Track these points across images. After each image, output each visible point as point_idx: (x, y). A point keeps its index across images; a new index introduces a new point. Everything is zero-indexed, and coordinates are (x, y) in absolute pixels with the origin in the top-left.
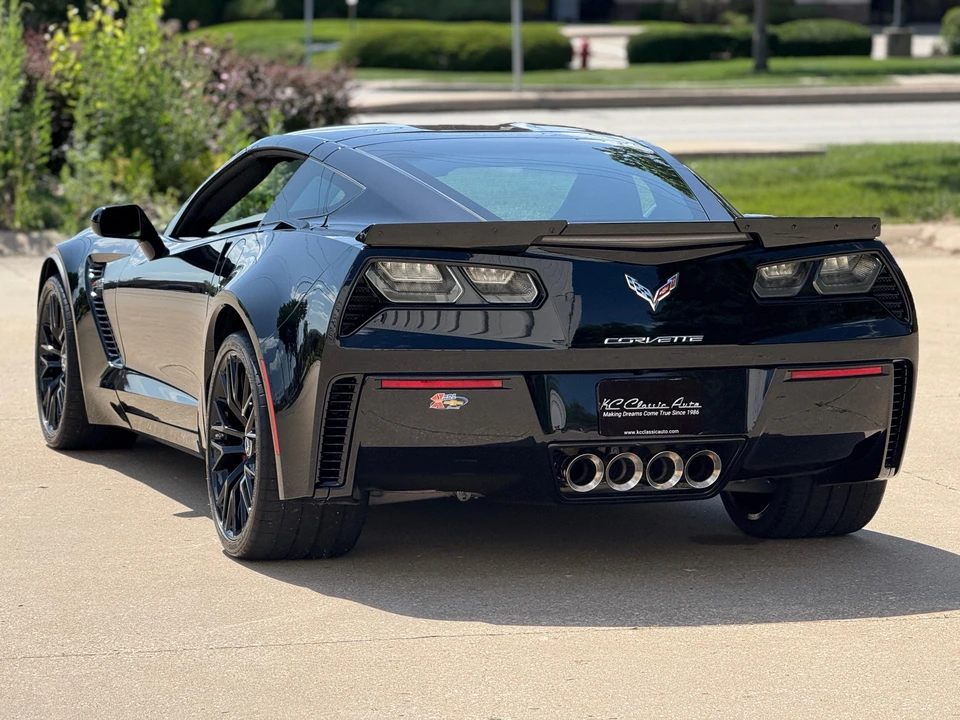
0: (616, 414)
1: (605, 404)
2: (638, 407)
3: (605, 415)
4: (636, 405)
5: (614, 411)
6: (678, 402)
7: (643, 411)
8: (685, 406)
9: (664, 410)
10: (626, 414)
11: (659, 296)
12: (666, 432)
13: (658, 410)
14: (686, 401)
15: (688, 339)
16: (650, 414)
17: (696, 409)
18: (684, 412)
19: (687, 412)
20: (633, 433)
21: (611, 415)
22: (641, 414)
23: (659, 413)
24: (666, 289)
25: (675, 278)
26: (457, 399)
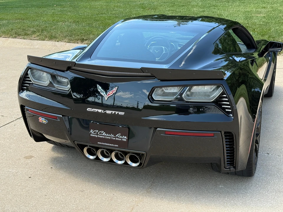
0: (95, 136)
1: (91, 131)
2: (103, 135)
3: (91, 135)
4: (102, 134)
5: (94, 134)
6: (119, 135)
7: (105, 136)
8: (121, 137)
9: (113, 137)
10: (99, 136)
11: (108, 95)
12: (113, 145)
13: (111, 137)
14: (122, 135)
15: (118, 113)
16: (107, 138)
17: (125, 139)
18: (120, 139)
19: (121, 139)
20: (101, 143)
21: (94, 135)
22: (104, 137)
23: (111, 138)
24: (112, 92)
25: (116, 88)
26: (45, 120)
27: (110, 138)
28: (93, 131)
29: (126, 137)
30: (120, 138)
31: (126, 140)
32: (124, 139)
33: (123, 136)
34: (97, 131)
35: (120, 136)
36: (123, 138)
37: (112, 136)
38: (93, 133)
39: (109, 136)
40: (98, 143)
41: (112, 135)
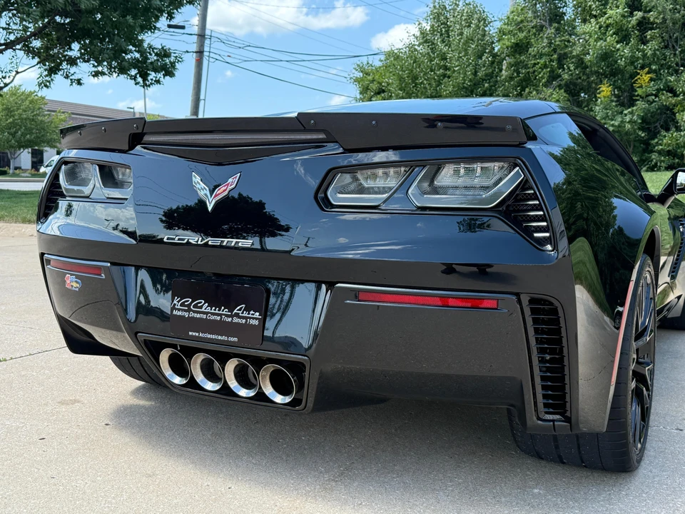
0: (184, 313)
1: (175, 302)
2: (203, 310)
3: (174, 312)
4: (201, 307)
5: (182, 310)
6: (240, 310)
7: (207, 313)
8: (245, 314)
9: (227, 316)
10: (192, 314)
11: (216, 196)
12: (226, 338)
13: (221, 315)
14: (247, 309)
15: (237, 243)
16: (213, 317)
17: (256, 319)
18: (244, 321)
19: (247, 321)
20: (197, 334)
21: (180, 313)
22: (204, 316)
23: (221, 318)
24: (224, 188)
25: (236, 177)
26: (76, 282)
27: (219, 318)
28: (178, 302)
29: (258, 314)
30: (243, 318)
31: (256, 323)
32: (253, 318)
33: (252, 312)
34: (188, 301)
35: (242, 313)
36: (250, 318)
37: (224, 313)
38: (179, 307)
39: (217, 312)
40: (190, 333)
41: (223, 311)
